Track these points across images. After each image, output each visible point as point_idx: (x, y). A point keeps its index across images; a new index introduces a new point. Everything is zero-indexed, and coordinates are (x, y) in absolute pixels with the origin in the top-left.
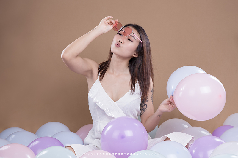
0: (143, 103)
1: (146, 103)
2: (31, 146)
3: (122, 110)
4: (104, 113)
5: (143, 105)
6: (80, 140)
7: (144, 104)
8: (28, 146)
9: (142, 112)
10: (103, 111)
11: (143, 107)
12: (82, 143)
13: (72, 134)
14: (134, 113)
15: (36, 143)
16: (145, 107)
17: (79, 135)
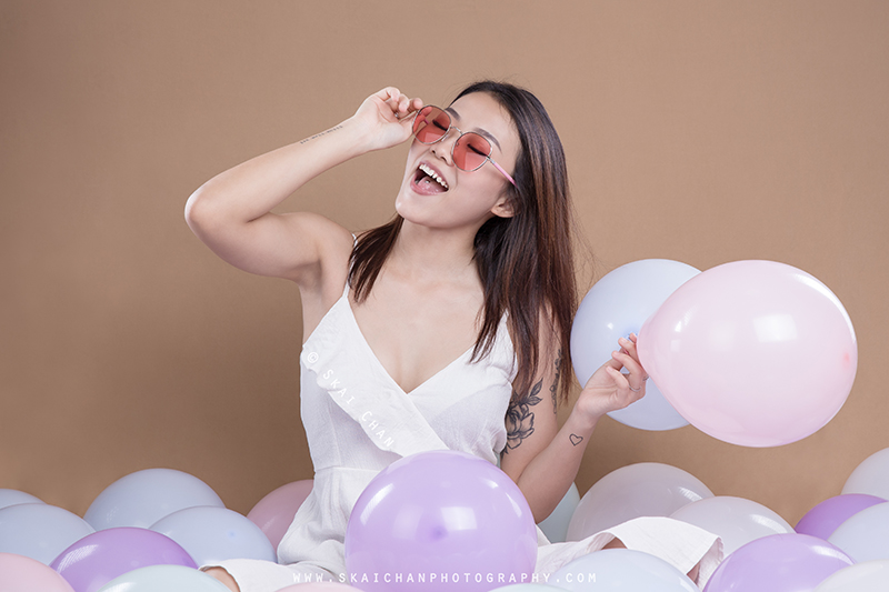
0: (518, 408)
1: (532, 409)
2: (64, 563)
3: (434, 424)
4: (360, 436)
5: (518, 416)
6: (262, 544)
7: (523, 410)
8: (54, 565)
9: (512, 444)
10: (357, 425)
11: (518, 423)
12: (271, 555)
13: (232, 519)
14: (480, 439)
15: (86, 551)
16: (526, 423)
17: (259, 525)
